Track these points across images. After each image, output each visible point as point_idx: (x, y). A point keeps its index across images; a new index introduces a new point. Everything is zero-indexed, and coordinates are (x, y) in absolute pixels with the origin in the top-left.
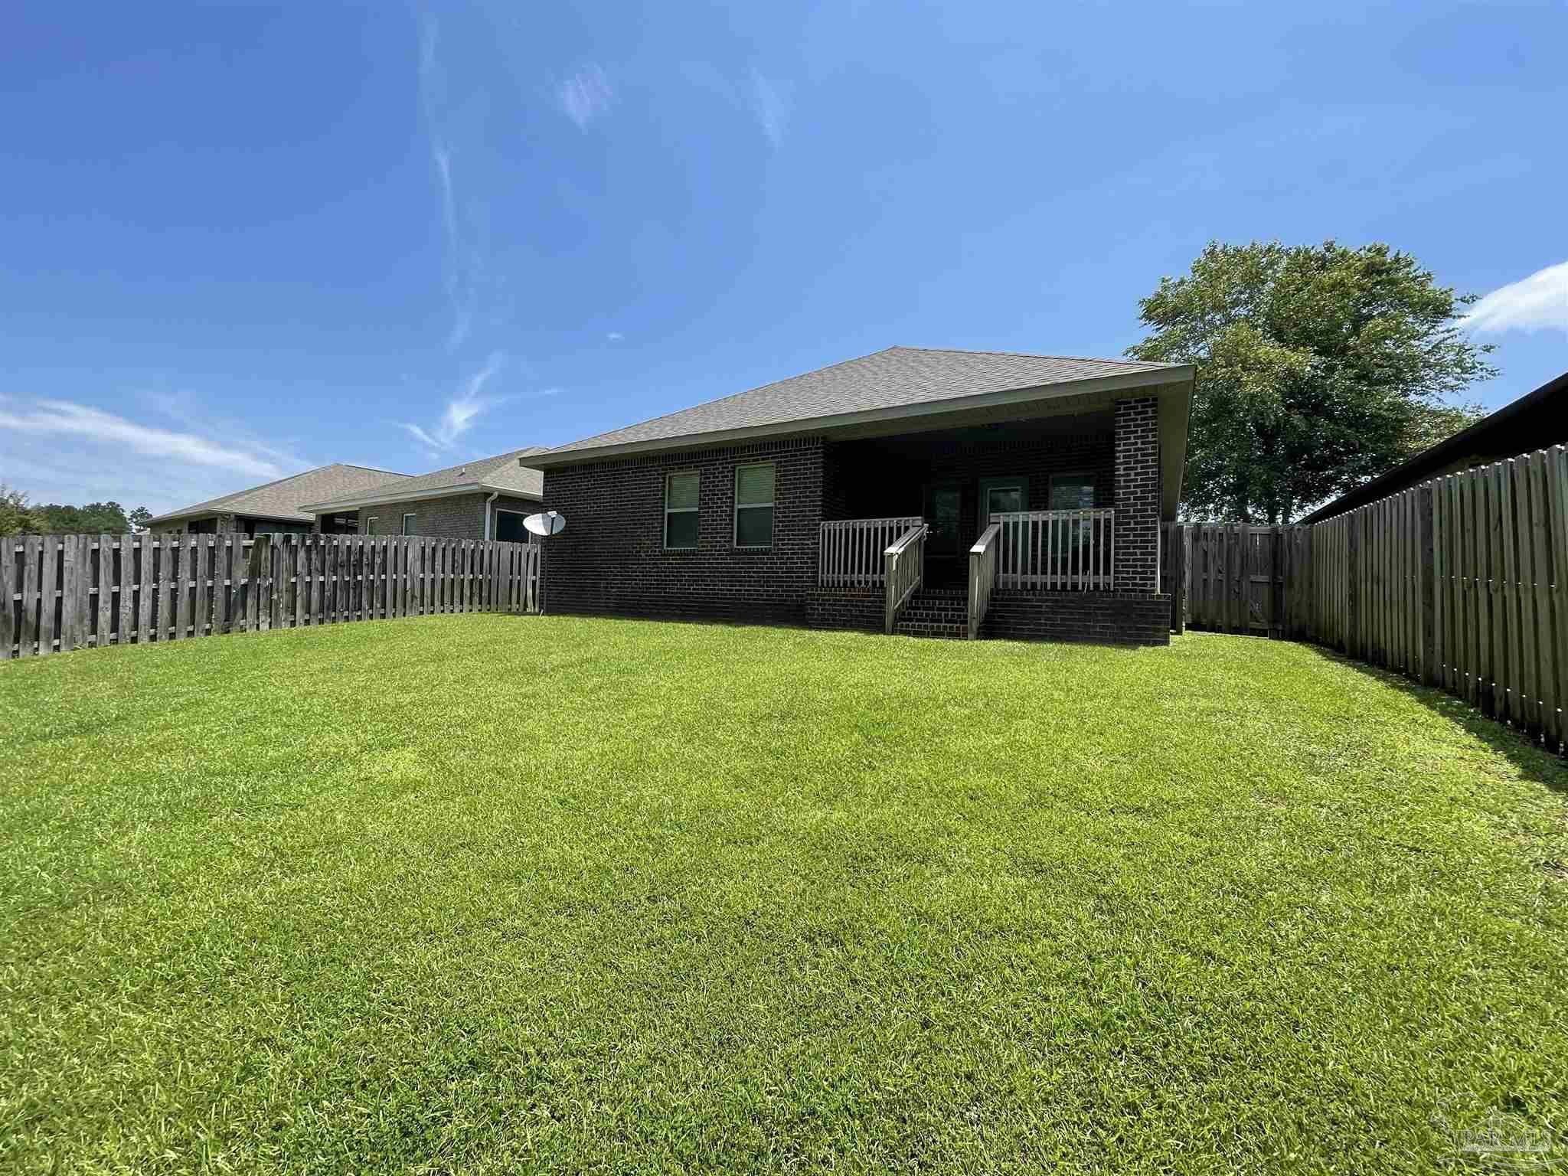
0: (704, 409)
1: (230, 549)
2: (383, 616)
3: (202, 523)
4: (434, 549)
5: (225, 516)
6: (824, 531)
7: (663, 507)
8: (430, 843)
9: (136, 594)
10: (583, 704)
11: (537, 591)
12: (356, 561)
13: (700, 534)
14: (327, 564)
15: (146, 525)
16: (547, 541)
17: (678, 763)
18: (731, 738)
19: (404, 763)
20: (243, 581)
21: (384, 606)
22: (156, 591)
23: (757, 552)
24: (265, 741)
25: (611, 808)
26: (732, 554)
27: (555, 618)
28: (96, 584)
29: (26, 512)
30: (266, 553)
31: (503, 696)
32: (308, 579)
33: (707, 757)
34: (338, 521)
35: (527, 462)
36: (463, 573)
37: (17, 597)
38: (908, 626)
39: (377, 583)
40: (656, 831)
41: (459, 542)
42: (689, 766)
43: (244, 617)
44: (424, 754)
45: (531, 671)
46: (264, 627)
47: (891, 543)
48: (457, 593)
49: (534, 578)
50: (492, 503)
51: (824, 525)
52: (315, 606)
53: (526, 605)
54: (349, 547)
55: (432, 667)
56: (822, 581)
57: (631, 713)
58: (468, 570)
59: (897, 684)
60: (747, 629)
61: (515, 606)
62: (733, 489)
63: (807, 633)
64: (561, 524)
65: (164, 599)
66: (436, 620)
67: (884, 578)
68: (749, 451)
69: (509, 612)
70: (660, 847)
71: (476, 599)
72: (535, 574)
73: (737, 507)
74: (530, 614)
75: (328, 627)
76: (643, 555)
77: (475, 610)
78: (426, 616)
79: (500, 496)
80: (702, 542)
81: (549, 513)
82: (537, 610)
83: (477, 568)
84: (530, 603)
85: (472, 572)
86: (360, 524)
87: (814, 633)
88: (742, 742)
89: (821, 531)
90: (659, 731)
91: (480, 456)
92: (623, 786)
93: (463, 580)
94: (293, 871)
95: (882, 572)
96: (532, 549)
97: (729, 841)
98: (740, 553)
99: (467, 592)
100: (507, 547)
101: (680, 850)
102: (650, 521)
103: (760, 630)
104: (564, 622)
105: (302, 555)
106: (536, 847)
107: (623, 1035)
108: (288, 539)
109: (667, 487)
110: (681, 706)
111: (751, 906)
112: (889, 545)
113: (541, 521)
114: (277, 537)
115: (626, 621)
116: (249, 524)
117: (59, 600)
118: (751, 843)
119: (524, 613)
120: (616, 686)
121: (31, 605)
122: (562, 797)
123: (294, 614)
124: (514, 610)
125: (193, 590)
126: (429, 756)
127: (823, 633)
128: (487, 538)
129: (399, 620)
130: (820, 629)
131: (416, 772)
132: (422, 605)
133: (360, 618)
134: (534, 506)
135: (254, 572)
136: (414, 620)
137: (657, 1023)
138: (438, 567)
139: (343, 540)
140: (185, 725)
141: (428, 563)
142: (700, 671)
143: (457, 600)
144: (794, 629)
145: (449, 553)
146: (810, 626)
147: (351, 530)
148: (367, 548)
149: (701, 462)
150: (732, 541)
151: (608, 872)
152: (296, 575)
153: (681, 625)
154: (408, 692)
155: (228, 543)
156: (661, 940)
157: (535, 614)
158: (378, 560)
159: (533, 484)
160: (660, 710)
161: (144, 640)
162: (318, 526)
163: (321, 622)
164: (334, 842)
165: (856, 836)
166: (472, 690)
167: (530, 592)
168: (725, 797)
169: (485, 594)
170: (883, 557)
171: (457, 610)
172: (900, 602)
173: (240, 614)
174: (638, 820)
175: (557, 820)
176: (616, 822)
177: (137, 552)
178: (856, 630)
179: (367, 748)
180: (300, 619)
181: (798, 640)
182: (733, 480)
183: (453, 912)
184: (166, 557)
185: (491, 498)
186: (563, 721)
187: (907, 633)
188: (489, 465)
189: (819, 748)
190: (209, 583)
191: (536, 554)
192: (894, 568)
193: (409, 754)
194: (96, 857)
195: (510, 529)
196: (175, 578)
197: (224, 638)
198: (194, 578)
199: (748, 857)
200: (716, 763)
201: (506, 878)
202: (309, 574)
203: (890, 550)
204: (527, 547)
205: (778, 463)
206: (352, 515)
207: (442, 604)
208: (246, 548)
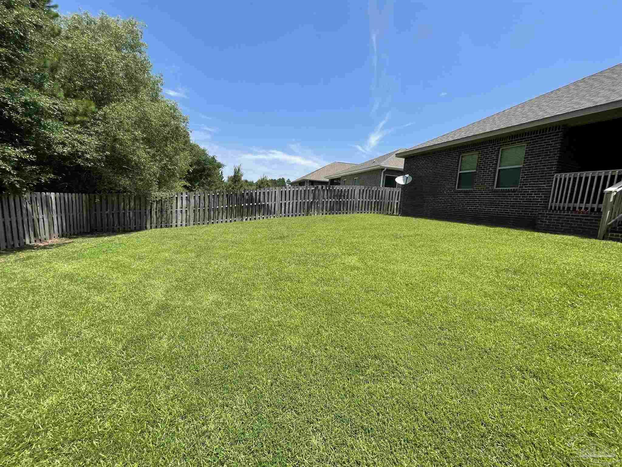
0: (484, 121)
1: (309, 190)
2: (347, 213)
3: (301, 183)
4: (363, 190)
5: (307, 180)
6: (556, 179)
7: (457, 170)
8: (362, 287)
9: (289, 203)
10: (416, 251)
11: (398, 207)
12: (340, 194)
13: (476, 182)
14: (332, 195)
15: (290, 184)
16: (404, 187)
17: (457, 281)
18: (484, 276)
19: (353, 260)
20: (312, 200)
21: (347, 210)
22: (293, 202)
23: (509, 191)
24: (318, 248)
25: (425, 292)
26: (493, 192)
27: (405, 217)
28: (282, 201)
29: (268, 181)
30: (317, 192)
31: (387, 244)
32: (327, 200)
33: (471, 281)
34: (335, 181)
35: (398, 155)
36: (372, 199)
37: (268, 203)
38: (616, 236)
39: (346, 202)
40: (444, 305)
41: (371, 188)
42: (462, 283)
43: (311, 211)
44: (360, 259)
45: (396, 237)
46: (316, 214)
47: (611, 185)
48: (370, 207)
49: (397, 201)
50: (384, 173)
51: (557, 176)
52: (328, 209)
53: (393, 212)
54: (338, 190)
55: (361, 231)
56: (551, 207)
57: (436, 258)
58: (374, 198)
59: (602, 267)
60: (498, 229)
61: (389, 212)
62: (497, 160)
63: (536, 234)
64: (410, 179)
65: (295, 204)
66: (362, 215)
67: (601, 206)
68: (509, 139)
69: (387, 214)
70: (446, 312)
71: (376, 208)
72: (398, 200)
73: (498, 168)
74: (395, 215)
75: (332, 216)
76: (445, 192)
77: (376, 213)
78: (359, 214)
79: (387, 169)
80: (476, 186)
81: (406, 175)
82: (398, 214)
83: (377, 197)
84: (395, 211)
85: (375, 199)
86: (341, 182)
87: (541, 234)
88: (490, 279)
89: (554, 179)
90: (448, 267)
91: (380, 155)
92: (431, 285)
93: (372, 202)
94: (326, 285)
95: (601, 201)
96: (398, 190)
97: (479, 317)
98: (496, 191)
99: (373, 206)
100: (388, 189)
101: (455, 314)
102: (450, 177)
103: (506, 230)
104: (408, 220)
105: (326, 192)
106: (397, 298)
107: (426, 369)
108: (322, 187)
109: (460, 161)
110: (459, 258)
111: (488, 345)
112: (610, 186)
113: (402, 178)
114: (320, 187)
115: (435, 221)
116: (312, 183)
117: (275, 204)
118: (491, 322)
119: (393, 215)
120: (430, 247)
121: (270, 205)
122: (406, 283)
123: (323, 211)
124: (389, 213)
125: (300, 202)
126: (362, 260)
127: (548, 234)
128: (381, 186)
129: (352, 215)
130: (546, 232)
131: (358, 264)
132: (358, 210)
133: (340, 213)
134: (399, 173)
135: (314, 198)
136: (356, 215)
137: (441, 372)
138: (364, 197)
139: (337, 187)
140: (300, 240)
141: (361, 195)
142: (470, 245)
143: (370, 209)
144: (527, 231)
145: (368, 192)
146: (538, 230)
147: (338, 184)
148: (343, 190)
149: (480, 147)
150: (493, 186)
151: (424, 313)
152: (324, 199)
153: (461, 224)
154: (355, 238)
155: (308, 189)
156: (444, 344)
157: (397, 215)
158: (346, 194)
159: (400, 164)
160: (449, 258)
161: (290, 216)
162: (329, 183)
163: (330, 214)
164: (336, 280)
165: (557, 336)
166: (375, 241)
167: (395, 207)
168: (478, 299)
169: (379, 207)
170: (602, 194)
171: (369, 213)
172: (613, 221)
173: (310, 210)
174: (436, 299)
175: (404, 290)
176: (427, 297)
177: (290, 191)
178: (572, 235)
179: (344, 254)
180: (324, 213)
181: (529, 236)
182: (498, 155)
183: (369, 310)
184: (295, 192)
185: (383, 171)
186: (408, 256)
187: (613, 240)
188: (384, 158)
189: (538, 290)
190: (304, 201)
191: (399, 192)
192: (611, 200)
193: (355, 258)
194: (285, 270)
195: (390, 182)
196: (297, 199)
197: (307, 217)
198: (301, 199)
199: (489, 326)
200: (475, 285)
201: (387, 305)
202: (327, 199)
203: (608, 190)
204: (395, 189)
205: (528, 143)
206: (339, 179)
207: (365, 210)
208: (312, 190)
